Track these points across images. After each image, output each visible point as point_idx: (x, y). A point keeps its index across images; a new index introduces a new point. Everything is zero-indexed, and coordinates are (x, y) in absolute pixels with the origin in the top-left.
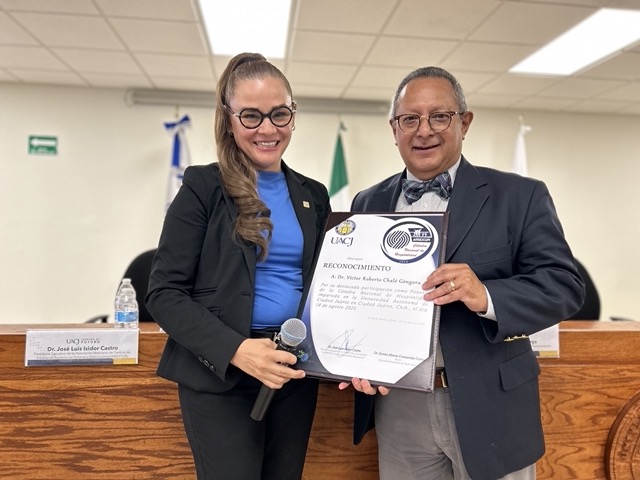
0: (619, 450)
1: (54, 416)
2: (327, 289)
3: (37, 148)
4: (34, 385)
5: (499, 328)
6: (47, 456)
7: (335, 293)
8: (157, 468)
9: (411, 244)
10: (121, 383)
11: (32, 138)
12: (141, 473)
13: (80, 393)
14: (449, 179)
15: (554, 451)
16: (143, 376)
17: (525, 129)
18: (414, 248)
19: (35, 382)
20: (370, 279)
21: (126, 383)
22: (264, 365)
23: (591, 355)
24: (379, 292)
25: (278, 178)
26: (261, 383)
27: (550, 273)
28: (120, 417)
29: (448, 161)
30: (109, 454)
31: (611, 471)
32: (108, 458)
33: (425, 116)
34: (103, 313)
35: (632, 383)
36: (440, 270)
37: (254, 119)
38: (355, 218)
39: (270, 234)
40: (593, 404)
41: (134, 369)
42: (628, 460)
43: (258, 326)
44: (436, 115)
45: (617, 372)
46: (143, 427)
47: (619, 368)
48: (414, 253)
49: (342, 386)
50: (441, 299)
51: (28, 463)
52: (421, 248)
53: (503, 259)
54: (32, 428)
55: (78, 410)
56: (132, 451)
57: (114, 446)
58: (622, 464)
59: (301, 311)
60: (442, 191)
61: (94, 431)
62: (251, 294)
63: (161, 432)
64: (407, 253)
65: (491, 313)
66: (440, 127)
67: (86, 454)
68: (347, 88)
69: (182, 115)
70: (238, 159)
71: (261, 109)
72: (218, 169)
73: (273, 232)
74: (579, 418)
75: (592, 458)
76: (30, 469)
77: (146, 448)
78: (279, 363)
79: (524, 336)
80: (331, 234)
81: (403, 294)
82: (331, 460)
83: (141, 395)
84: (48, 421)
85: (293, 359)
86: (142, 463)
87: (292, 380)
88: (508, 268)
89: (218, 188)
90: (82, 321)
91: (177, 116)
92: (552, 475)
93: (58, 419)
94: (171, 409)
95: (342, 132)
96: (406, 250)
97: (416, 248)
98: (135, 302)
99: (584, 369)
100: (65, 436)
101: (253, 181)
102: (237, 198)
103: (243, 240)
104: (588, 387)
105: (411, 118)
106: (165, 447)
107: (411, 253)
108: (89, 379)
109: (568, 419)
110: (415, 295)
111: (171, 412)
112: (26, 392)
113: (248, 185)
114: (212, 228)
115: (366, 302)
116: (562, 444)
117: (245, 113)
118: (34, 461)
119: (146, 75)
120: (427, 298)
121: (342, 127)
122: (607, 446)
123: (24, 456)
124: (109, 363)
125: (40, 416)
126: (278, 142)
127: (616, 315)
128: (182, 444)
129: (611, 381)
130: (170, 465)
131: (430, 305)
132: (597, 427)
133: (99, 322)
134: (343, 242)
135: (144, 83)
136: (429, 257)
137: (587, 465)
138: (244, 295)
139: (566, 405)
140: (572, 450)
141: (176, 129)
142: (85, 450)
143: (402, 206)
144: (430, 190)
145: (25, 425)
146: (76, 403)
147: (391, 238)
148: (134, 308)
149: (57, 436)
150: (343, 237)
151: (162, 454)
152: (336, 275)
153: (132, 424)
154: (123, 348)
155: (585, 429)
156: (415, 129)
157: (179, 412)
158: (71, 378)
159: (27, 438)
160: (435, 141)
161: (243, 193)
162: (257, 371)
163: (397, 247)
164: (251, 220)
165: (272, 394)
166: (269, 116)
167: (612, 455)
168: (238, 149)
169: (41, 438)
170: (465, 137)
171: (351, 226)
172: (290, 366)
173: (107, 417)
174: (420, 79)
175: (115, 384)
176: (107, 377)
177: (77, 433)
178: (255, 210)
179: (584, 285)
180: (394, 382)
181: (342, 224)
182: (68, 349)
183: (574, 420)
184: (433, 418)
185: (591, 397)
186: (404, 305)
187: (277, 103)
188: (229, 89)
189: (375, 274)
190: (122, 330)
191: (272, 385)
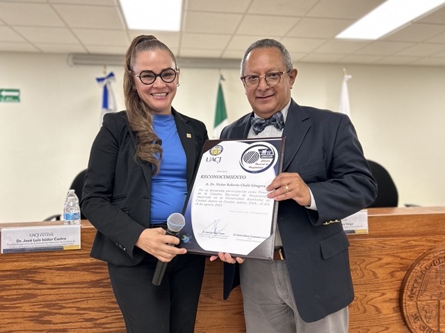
0: (409, 293)
1: (23, 287)
2: (203, 193)
3: (6, 97)
4: (8, 266)
5: (320, 216)
6: (20, 315)
7: (208, 195)
8: (97, 319)
9: (260, 160)
10: (70, 262)
11: (2, 91)
12: (86, 323)
13: (41, 271)
14: (282, 116)
15: (366, 296)
16: (85, 257)
17: (348, 77)
18: (261, 163)
19: (8, 264)
20: (232, 185)
21: (73, 262)
22: (156, 246)
23: (388, 231)
24: (238, 193)
25: (169, 119)
27: (352, 177)
28: (69, 286)
29: (281, 105)
30: (63, 311)
31: (404, 307)
32: (62, 314)
33: (263, 76)
34: (57, 213)
35: (416, 249)
36: (279, 177)
37: (150, 78)
38: (222, 144)
39: (161, 156)
40: (390, 264)
41: (78, 252)
42: (415, 300)
43: (155, 222)
44: (269, 74)
45: (406, 242)
46: (86, 292)
47: (408, 239)
48: (262, 166)
49: (212, 259)
50: (279, 197)
51: (6, 320)
52: (266, 163)
53: (321, 169)
54: (8, 296)
55: (40, 282)
56: (79, 309)
57: (66, 306)
58: (411, 303)
59: (185, 209)
60: (277, 125)
61: (52, 296)
62: (149, 198)
63: (98, 295)
64: (257, 166)
65: (313, 206)
66: (274, 83)
67: (46, 312)
68: (224, 50)
69: (108, 72)
70: (139, 107)
71: (154, 71)
72: (125, 113)
73: (163, 154)
74: (381, 273)
75: (390, 299)
76: (8, 323)
77: (89, 306)
78: (167, 244)
79: (337, 221)
80: (206, 155)
81: (254, 194)
82: (217, 309)
83: (84, 270)
84: (19, 291)
85: (177, 241)
86: (86, 316)
87: (178, 255)
88: (324, 175)
89: (126, 126)
90: (41, 219)
91: (105, 73)
92: (365, 312)
93: (26, 289)
94: (104, 279)
95: (222, 82)
96: (256, 164)
97: (263, 163)
98: (78, 206)
99: (384, 241)
100: (32, 300)
101: (150, 122)
102: (138, 132)
103: (141, 160)
104: (387, 253)
105: (254, 77)
106: (102, 305)
107: (259, 166)
108: (46, 261)
109: (375, 274)
110: (262, 194)
111: (105, 281)
113: (146, 124)
114: (121, 155)
115: (228, 200)
116: (371, 291)
117: (143, 74)
118: (11, 318)
119: (81, 44)
120: (270, 196)
121: (222, 78)
122: (401, 291)
123: (3, 315)
124: (60, 249)
125: (14, 287)
126: (168, 93)
127: (409, 203)
128: (113, 302)
129: (402, 248)
130: (106, 317)
131: (272, 201)
132: (394, 279)
133: (54, 220)
134: (214, 160)
135: (80, 49)
136: (272, 168)
137: (388, 304)
138: (145, 198)
139: (373, 265)
140: (377, 295)
141: (105, 82)
142: (46, 309)
143: (251, 135)
144: (269, 124)
145: (3, 294)
146: (38, 277)
147: (247, 157)
148: (77, 210)
149: (27, 301)
150: (215, 157)
151: (100, 310)
152: (209, 183)
153: (78, 290)
154: (70, 238)
155: (386, 281)
156: (257, 84)
157: (109, 280)
158: (34, 260)
159: (4, 303)
160: (270, 92)
161: (142, 129)
162: (153, 250)
163: (250, 162)
164: (148, 146)
165: (165, 266)
166: (160, 75)
167: (404, 298)
168: (139, 99)
169: (15, 302)
170: (293, 87)
171: (220, 149)
172: (176, 246)
173: (61, 286)
174: (258, 49)
175: (65, 263)
176: (59, 259)
177: (40, 298)
178: (151, 140)
179: (376, 185)
180: (246, 254)
181: (214, 148)
182: (31, 241)
183: (379, 275)
184: (276, 281)
185: (389, 259)
186: (254, 202)
187: (165, 67)
188: (132, 59)
189: (235, 181)
190: (69, 226)
191: (163, 260)
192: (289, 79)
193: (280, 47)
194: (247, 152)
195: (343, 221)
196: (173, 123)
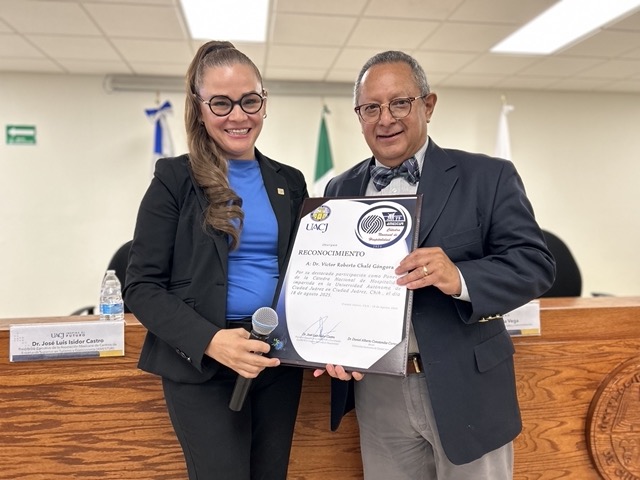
0: (599, 422)
1: (42, 410)
2: (302, 276)
3: (16, 137)
4: (20, 380)
5: (474, 310)
6: (37, 450)
7: (310, 280)
8: (148, 458)
9: (385, 228)
10: (109, 375)
11: (9, 128)
12: (131, 463)
13: (68, 387)
14: (416, 164)
15: (537, 425)
16: (130, 368)
17: (508, 108)
18: (387, 232)
19: (21, 377)
20: (344, 265)
21: (114, 375)
22: (236, 356)
23: (570, 332)
24: (353, 278)
25: (251, 166)
26: (237, 374)
28: (108, 409)
29: (413, 147)
30: (99, 445)
31: (592, 443)
32: (98, 450)
33: (385, 104)
34: (89, 304)
35: (610, 358)
36: (412, 255)
37: (224, 107)
38: (330, 203)
39: (242, 222)
40: (573, 379)
41: (120, 361)
42: (609, 432)
43: (233, 317)
44: (397, 102)
45: (595, 347)
46: (132, 417)
47: (598, 343)
48: (388, 238)
49: (317, 374)
50: (414, 283)
51: (17, 458)
52: (394, 233)
54: (20, 423)
55: (66, 404)
56: (122, 442)
57: (103, 437)
58: (603, 436)
59: (276, 301)
60: (409, 177)
61: (83, 424)
62: (224, 284)
63: (150, 422)
64: (381, 237)
65: (465, 295)
66: (402, 114)
67: (75, 446)
68: (330, 70)
69: (163, 101)
70: (208, 149)
71: (231, 96)
72: (188, 159)
73: (245, 221)
74: (559, 393)
75: (573, 431)
76: (20, 463)
77: (136, 438)
78: (252, 352)
79: (498, 316)
80: (306, 221)
81: (377, 279)
82: (321, 443)
83: (128, 386)
84: (36, 416)
85: (266, 347)
86: (132, 453)
87: (267, 368)
88: (480, 250)
89: (189, 178)
91: (158, 102)
92: (535, 448)
93: (46, 413)
94: (159, 400)
95: (326, 115)
96: (380, 234)
97: (390, 233)
99: (564, 345)
100: (54, 430)
101: (224, 171)
102: (207, 187)
103: (214, 229)
104: (568, 363)
105: (373, 106)
106: (154, 437)
107: (384, 237)
108: (75, 372)
109: (550, 394)
110: (389, 280)
111: (160, 402)
112: (11, 387)
113: (218, 175)
114: (183, 220)
115: (340, 288)
116: (544, 418)
117: (214, 101)
118: (25, 456)
119: (125, 61)
120: (400, 283)
121: (326, 110)
122: (588, 420)
123: (13, 451)
124: (95, 356)
125: (28, 410)
126: (250, 129)
127: (597, 291)
128: (170, 433)
129: (590, 356)
130: (160, 455)
131: (403, 290)
132: (577, 401)
133: (85, 313)
134: (318, 228)
135: (123, 69)
136: (402, 241)
137: (569, 437)
138: (218, 285)
139: (547, 380)
140: (553, 424)
141: (158, 115)
142: (74, 443)
143: (371, 191)
144: (398, 175)
145: (13, 420)
146: (63, 396)
147: (366, 224)
149: (46, 430)
150: (318, 223)
151: (151, 444)
152: (311, 262)
153: (121, 415)
154: (109, 340)
155: (566, 404)
156: (377, 117)
157: (164, 402)
158: (57, 372)
159: (15, 433)
160: (397, 128)
161: (213, 183)
162: (231, 362)
163: (370, 232)
164: (222, 208)
165: (249, 384)
166: (239, 102)
167: (592, 429)
168: (208, 137)
169: (29, 432)
171: (326, 211)
172: (265, 355)
173: (96, 410)
175: (102, 376)
176: (94, 369)
177: (65, 427)
178: (227, 199)
180: (367, 368)
181: (317, 210)
182: (53, 343)
183: (556, 396)
185: (571, 373)
186: (377, 290)
187: (247, 90)
188: (198, 77)
189: (348, 260)
190: (108, 323)
191: (246, 375)
192: (423, 108)
193: (410, 62)
194: (366, 216)
195: (505, 317)
196: (257, 173)
